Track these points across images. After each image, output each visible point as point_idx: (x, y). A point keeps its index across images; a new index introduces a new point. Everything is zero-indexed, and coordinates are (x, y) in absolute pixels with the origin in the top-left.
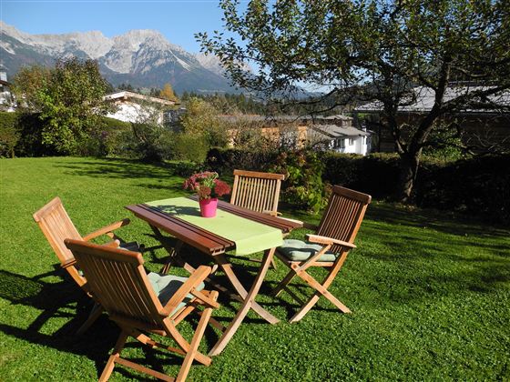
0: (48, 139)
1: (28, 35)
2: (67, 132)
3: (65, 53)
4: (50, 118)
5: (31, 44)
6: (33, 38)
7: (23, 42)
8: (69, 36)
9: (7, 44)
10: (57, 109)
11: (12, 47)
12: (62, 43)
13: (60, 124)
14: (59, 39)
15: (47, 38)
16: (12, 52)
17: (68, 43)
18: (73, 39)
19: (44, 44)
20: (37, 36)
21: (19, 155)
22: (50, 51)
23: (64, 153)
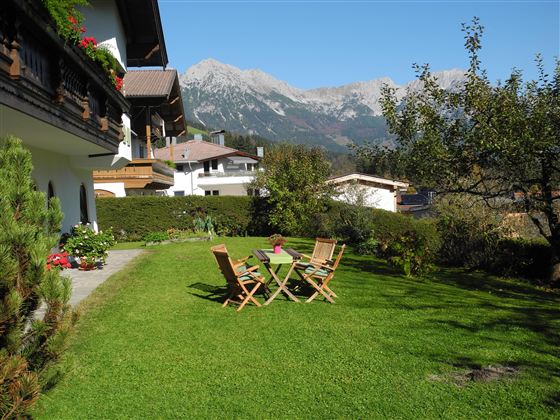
0: (274, 220)
1: (301, 91)
2: (290, 214)
3: (343, 110)
4: (276, 202)
5: (304, 101)
6: (306, 94)
7: (294, 100)
8: (350, 88)
9: (277, 104)
10: (281, 193)
11: (282, 106)
12: (340, 97)
13: (285, 207)
14: (337, 92)
15: (322, 92)
16: (281, 113)
17: (347, 96)
18: (354, 91)
19: (319, 100)
20: (310, 91)
21: (251, 234)
22: (326, 108)
23: (286, 234)
